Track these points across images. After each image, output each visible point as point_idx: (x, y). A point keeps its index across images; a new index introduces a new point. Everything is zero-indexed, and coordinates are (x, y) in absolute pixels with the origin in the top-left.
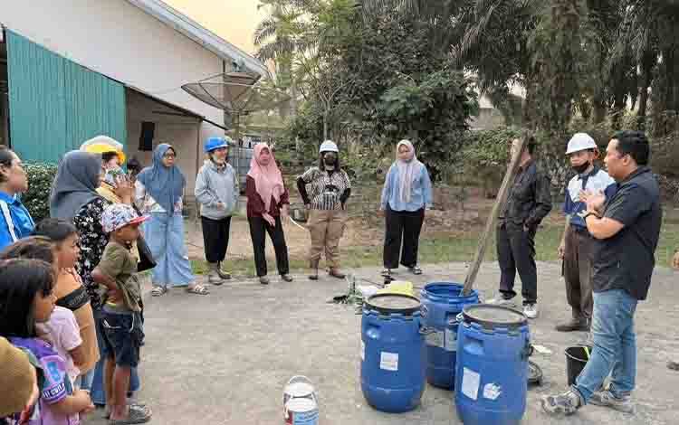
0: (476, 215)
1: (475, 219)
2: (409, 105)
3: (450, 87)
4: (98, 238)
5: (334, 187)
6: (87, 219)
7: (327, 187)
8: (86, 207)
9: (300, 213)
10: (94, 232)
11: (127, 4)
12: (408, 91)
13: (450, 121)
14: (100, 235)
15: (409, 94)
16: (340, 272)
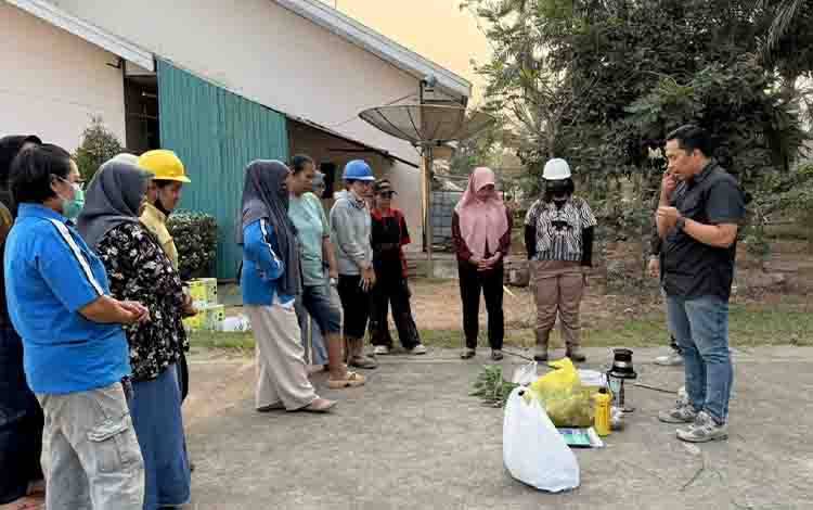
0: (780, 277)
1: (779, 283)
2: (664, 116)
3: (734, 86)
4: (125, 281)
5: (565, 223)
6: (109, 251)
7: (554, 223)
8: (108, 234)
9: (518, 275)
10: (118, 271)
11: (273, 5)
12: (663, 96)
13: (740, 138)
14: (127, 276)
15: (664, 100)
16: (580, 351)
